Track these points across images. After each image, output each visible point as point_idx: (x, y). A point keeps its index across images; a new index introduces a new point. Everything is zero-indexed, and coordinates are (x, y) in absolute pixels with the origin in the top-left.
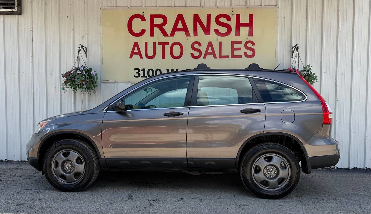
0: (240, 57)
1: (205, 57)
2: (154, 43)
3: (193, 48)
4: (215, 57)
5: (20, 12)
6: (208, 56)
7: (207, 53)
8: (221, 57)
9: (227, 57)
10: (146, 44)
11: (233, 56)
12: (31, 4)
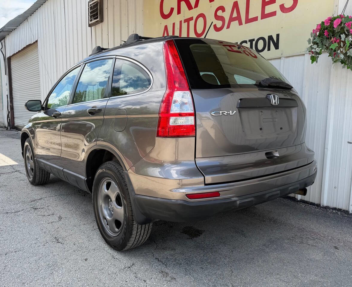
0: (274, 14)
1: (228, 27)
2: (181, 22)
3: (217, 17)
4: (240, 23)
5: (102, 21)
6: (233, 23)
7: (232, 19)
8: (248, 21)
9: (255, 19)
10: (174, 24)
11: (264, 16)
12: (107, 9)
